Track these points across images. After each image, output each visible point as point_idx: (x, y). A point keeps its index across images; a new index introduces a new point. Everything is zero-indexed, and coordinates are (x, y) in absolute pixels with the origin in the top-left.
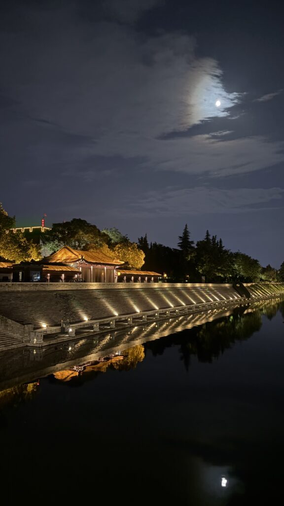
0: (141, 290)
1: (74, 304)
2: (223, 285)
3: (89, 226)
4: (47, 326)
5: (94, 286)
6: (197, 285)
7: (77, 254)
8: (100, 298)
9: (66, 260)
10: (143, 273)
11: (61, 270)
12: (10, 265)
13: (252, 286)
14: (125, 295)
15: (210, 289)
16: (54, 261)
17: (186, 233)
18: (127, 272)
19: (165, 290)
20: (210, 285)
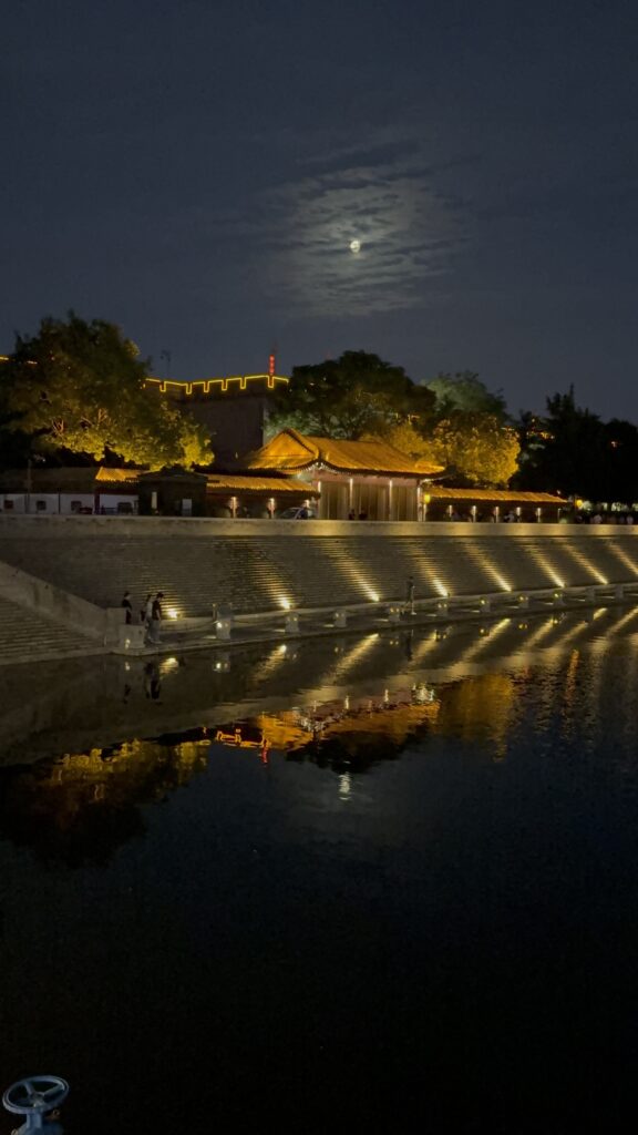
0: (470, 540)
1: (262, 568)
3: (385, 369)
4: (178, 615)
5: (326, 528)
7: (313, 447)
8: (336, 558)
9: (286, 462)
10: (506, 497)
11: (265, 487)
12: (133, 474)
14: (416, 551)
16: (258, 467)
18: (458, 494)
19: (553, 543)
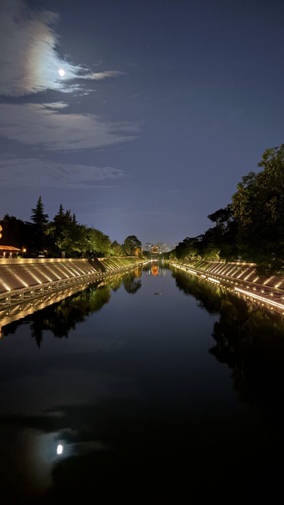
0: (7, 266)
2: (80, 260)
6: (59, 260)
13: (104, 260)
15: (70, 264)
17: (40, 206)
20: (70, 260)
